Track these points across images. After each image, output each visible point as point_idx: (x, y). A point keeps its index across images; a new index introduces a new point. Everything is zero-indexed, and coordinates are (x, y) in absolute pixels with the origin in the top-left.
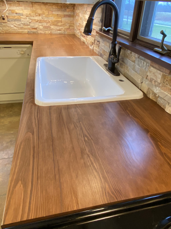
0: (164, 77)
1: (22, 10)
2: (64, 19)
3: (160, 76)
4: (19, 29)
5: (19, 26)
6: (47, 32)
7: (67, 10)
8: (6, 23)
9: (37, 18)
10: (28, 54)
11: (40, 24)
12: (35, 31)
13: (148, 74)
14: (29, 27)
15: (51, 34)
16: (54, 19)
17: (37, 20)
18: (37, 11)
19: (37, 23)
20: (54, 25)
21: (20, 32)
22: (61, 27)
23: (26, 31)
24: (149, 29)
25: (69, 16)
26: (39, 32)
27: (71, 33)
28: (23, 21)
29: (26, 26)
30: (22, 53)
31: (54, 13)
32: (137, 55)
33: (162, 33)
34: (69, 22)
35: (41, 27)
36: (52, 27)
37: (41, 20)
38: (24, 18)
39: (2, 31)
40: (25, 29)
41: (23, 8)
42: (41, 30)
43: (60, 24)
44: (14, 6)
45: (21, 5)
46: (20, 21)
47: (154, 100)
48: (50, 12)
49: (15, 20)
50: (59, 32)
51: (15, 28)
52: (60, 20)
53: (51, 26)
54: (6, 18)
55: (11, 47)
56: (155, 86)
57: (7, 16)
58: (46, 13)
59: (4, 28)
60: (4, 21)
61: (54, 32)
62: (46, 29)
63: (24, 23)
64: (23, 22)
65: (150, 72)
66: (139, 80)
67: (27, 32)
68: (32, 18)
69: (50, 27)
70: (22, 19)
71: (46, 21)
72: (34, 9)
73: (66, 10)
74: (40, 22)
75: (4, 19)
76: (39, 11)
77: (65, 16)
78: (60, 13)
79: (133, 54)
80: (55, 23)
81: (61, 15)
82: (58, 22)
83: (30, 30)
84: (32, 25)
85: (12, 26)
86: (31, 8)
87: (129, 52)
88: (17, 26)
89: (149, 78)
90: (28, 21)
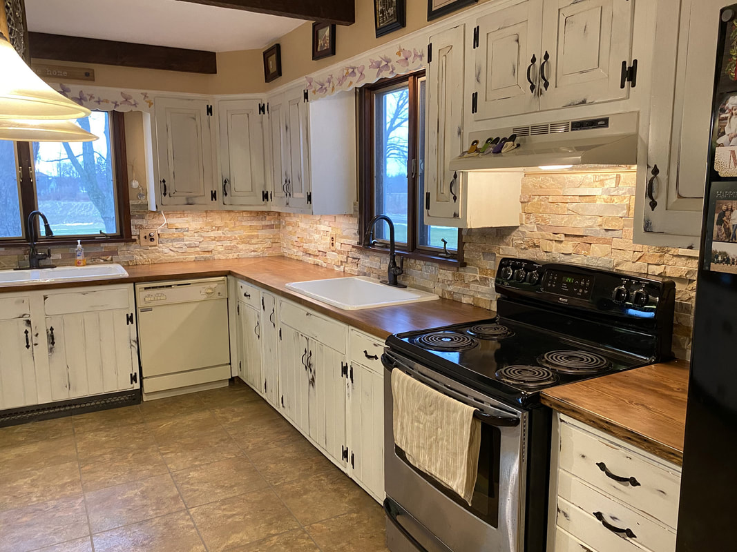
0: (454, 274)
1: (188, 222)
2: (261, 233)
3: (450, 275)
4: (178, 255)
5: (180, 250)
6: (231, 256)
7: (267, 217)
8: (156, 246)
9: (212, 234)
10: (219, 293)
11: (218, 243)
12: (208, 255)
13: (439, 276)
14: (198, 249)
15: (238, 259)
16: (245, 234)
17: (213, 238)
18: (214, 222)
19: (214, 242)
20: (243, 243)
21: (182, 260)
22: (257, 246)
23: (192, 258)
24: (427, 239)
25: (271, 227)
26: (216, 257)
27: (276, 253)
28: (187, 241)
29: (192, 249)
30: (210, 291)
31: (244, 223)
32: (422, 262)
33: (443, 240)
34: (272, 236)
35: (220, 249)
36: (241, 246)
37: (221, 237)
38: (190, 235)
39: (146, 261)
40: (190, 253)
41: (190, 219)
42: (219, 253)
43: (254, 241)
44: (173, 217)
45: (186, 215)
46: (183, 240)
47: (451, 298)
48: (237, 223)
49: (173, 240)
50: (253, 253)
51: (172, 253)
52: (256, 233)
53: (238, 245)
54: (156, 237)
55: (189, 284)
56: (449, 285)
57: (159, 235)
58: (231, 224)
59: (150, 255)
60: (153, 243)
61: (243, 255)
62: (230, 251)
63: (190, 244)
64: (187, 243)
65: (441, 274)
66: (431, 285)
67: (193, 260)
68: (205, 234)
69: (237, 247)
70: (186, 238)
71: (228, 237)
72: (209, 219)
73: (265, 217)
74: (219, 239)
75: (152, 240)
76: (219, 223)
77: (264, 227)
78: (255, 223)
79: (418, 262)
80: (246, 241)
81: (257, 226)
82: (252, 237)
83: (199, 254)
84: (204, 245)
85: (166, 251)
86: (205, 219)
87: (412, 261)
88: (176, 250)
89: (440, 280)
90: (198, 239)
